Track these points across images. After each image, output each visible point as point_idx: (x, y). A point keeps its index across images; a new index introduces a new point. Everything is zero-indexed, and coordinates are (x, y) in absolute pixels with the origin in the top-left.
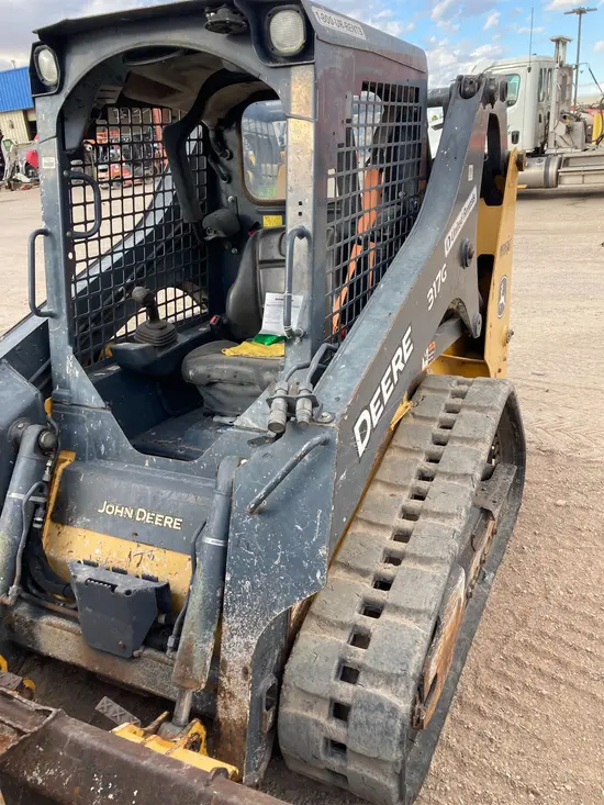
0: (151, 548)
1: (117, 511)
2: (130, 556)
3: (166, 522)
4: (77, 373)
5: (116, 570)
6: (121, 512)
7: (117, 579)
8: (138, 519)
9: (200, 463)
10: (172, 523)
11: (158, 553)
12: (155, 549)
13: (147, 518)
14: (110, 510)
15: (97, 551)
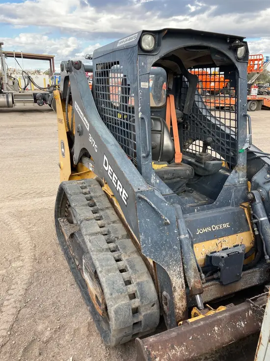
0: (222, 238)
1: (204, 230)
2: (217, 245)
3: (224, 226)
4: (158, 181)
5: (234, 246)
6: (206, 230)
7: (236, 249)
8: (214, 230)
9: (216, 203)
10: (226, 225)
11: (226, 238)
12: (224, 238)
13: (216, 227)
14: (201, 231)
15: (203, 250)
